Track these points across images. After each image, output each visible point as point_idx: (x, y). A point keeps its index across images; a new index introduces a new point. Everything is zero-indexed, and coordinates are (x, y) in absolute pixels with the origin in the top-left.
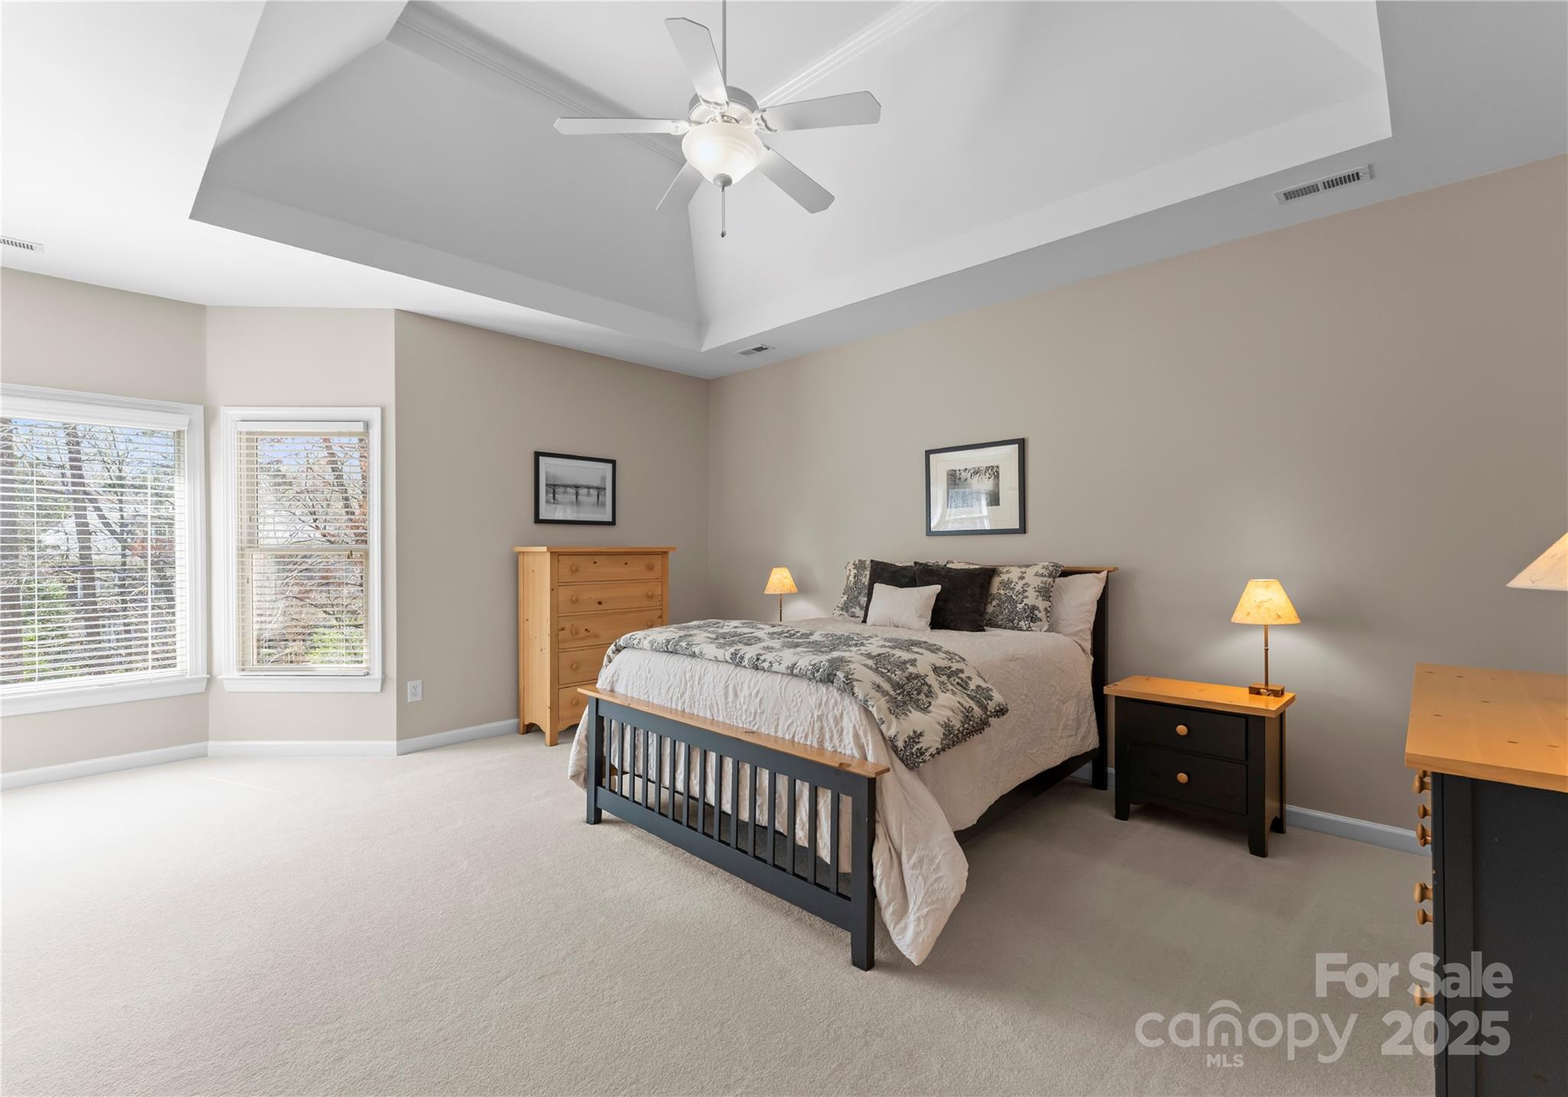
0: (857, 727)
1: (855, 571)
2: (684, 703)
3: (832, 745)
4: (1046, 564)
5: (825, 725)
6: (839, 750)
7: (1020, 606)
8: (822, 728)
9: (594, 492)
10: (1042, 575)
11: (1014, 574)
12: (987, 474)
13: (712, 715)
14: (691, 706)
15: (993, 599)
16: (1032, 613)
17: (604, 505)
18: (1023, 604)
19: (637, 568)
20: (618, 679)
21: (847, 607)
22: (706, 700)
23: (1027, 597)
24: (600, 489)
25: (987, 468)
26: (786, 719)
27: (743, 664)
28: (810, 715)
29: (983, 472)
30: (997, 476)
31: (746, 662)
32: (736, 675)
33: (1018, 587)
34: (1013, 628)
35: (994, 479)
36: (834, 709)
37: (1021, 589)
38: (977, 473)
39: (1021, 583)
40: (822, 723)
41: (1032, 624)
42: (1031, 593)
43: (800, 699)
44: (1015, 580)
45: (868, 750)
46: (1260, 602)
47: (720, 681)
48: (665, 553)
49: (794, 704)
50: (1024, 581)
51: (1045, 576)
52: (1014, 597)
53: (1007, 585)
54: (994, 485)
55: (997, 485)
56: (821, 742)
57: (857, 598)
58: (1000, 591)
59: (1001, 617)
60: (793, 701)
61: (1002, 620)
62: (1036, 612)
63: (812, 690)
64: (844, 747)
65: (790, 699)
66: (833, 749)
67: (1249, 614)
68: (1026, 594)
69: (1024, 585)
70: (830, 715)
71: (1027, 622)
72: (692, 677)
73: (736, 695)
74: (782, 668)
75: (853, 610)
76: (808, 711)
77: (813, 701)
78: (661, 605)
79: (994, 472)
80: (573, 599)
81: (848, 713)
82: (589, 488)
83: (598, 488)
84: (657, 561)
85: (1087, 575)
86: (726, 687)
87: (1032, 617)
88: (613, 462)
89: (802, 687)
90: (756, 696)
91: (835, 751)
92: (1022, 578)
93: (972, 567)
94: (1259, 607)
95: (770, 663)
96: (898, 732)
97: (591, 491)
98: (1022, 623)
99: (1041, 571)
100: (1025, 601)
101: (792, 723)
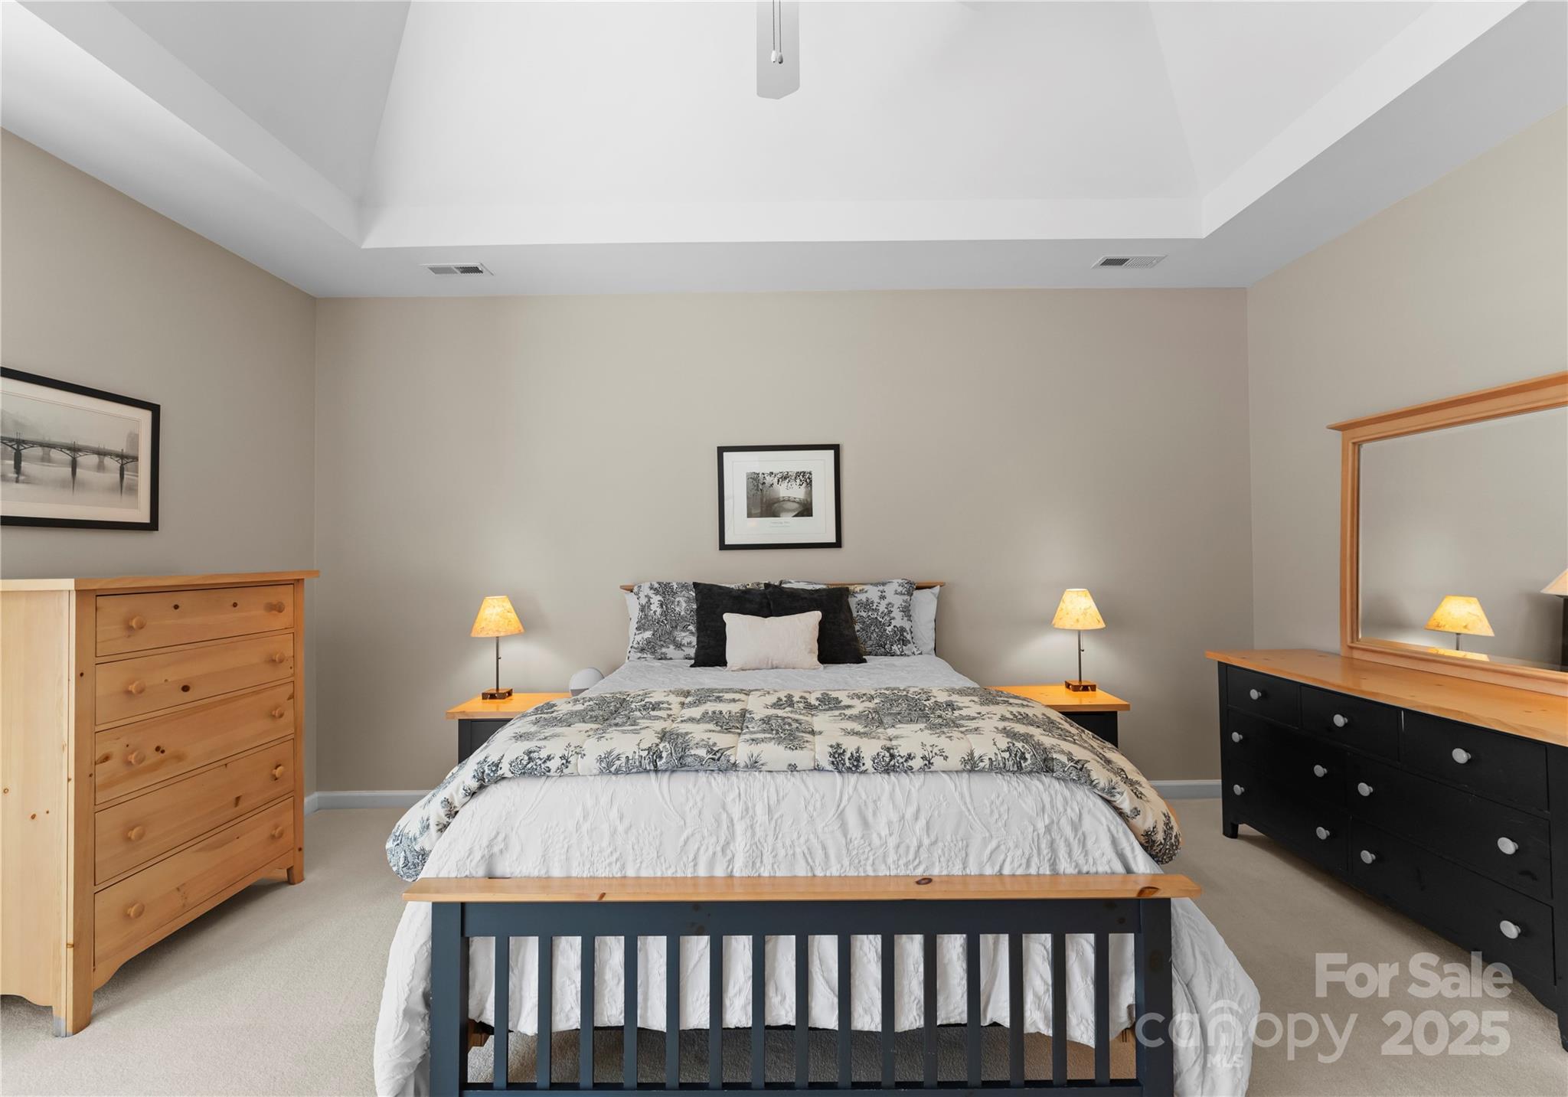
0: (1112, 828)
1: (659, 598)
2: (731, 861)
3: (1074, 864)
4: (900, 581)
5: (1058, 838)
6: (1085, 870)
7: (889, 629)
8: (1052, 843)
9: (113, 464)
10: (901, 594)
11: (873, 593)
12: (798, 481)
13: (812, 869)
14: (754, 863)
15: (855, 623)
16: (902, 635)
17: (133, 490)
18: (892, 626)
19: (253, 612)
20: (507, 847)
21: (653, 647)
22: (792, 845)
23: (894, 618)
24: (127, 459)
25: (798, 474)
26: (985, 842)
27: (863, 768)
28: (1031, 829)
29: (793, 478)
30: (810, 484)
31: (868, 764)
32: (855, 788)
33: (882, 608)
34: (886, 654)
35: (806, 487)
36: (1066, 810)
37: (886, 610)
38: (785, 478)
39: (884, 603)
40: (1051, 836)
41: (904, 647)
42: (897, 613)
43: (1006, 807)
44: (876, 600)
45: (1135, 858)
46: (1085, 609)
47: (823, 806)
48: (297, 583)
49: (996, 816)
50: (886, 601)
51: (904, 594)
52: (881, 620)
53: (867, 605)
54: (806, 492)
55: (810, 493)
56: (1053, 864)
57: (670, 633)
58: (860, 613)
59: (870, 643)
60: (992, 812)
61: (871, 646)
62: (905, 634)
63: (1020, 790)
64: (1094, 863)
65: (988, 811)
66: (1077, 870)
67: (1078, 620)
68: (892, 615)
69: (888, 605)
70: (1064, 821)
71: (899, 646)
72: (747, 810)
73: (865, 824)
74: (955, 762)
75: (664, 650)
76: (1026, 822)
77: (1029, 805)
78: (293, 675)
79: (806, 479)
80: (132, 688)
81: (1089, 811)
82: (101, 453)
83: (121, 456)
84: (285, 595)
85: (924, 590)
86: (841, 815)
87: (903, 640)
88: (155, 409)
89: (1003, 785)
90: (916, 818)
91: (1080, 872)
92: (883, 597)
93: (818, 587)
94: (1085, 614)
95: (924, 758)
96: (1156, 822)
97: (108, 460)
98: (895, 647)
99: (900, 589)
100: (894, 623)
101: (998, 847)
